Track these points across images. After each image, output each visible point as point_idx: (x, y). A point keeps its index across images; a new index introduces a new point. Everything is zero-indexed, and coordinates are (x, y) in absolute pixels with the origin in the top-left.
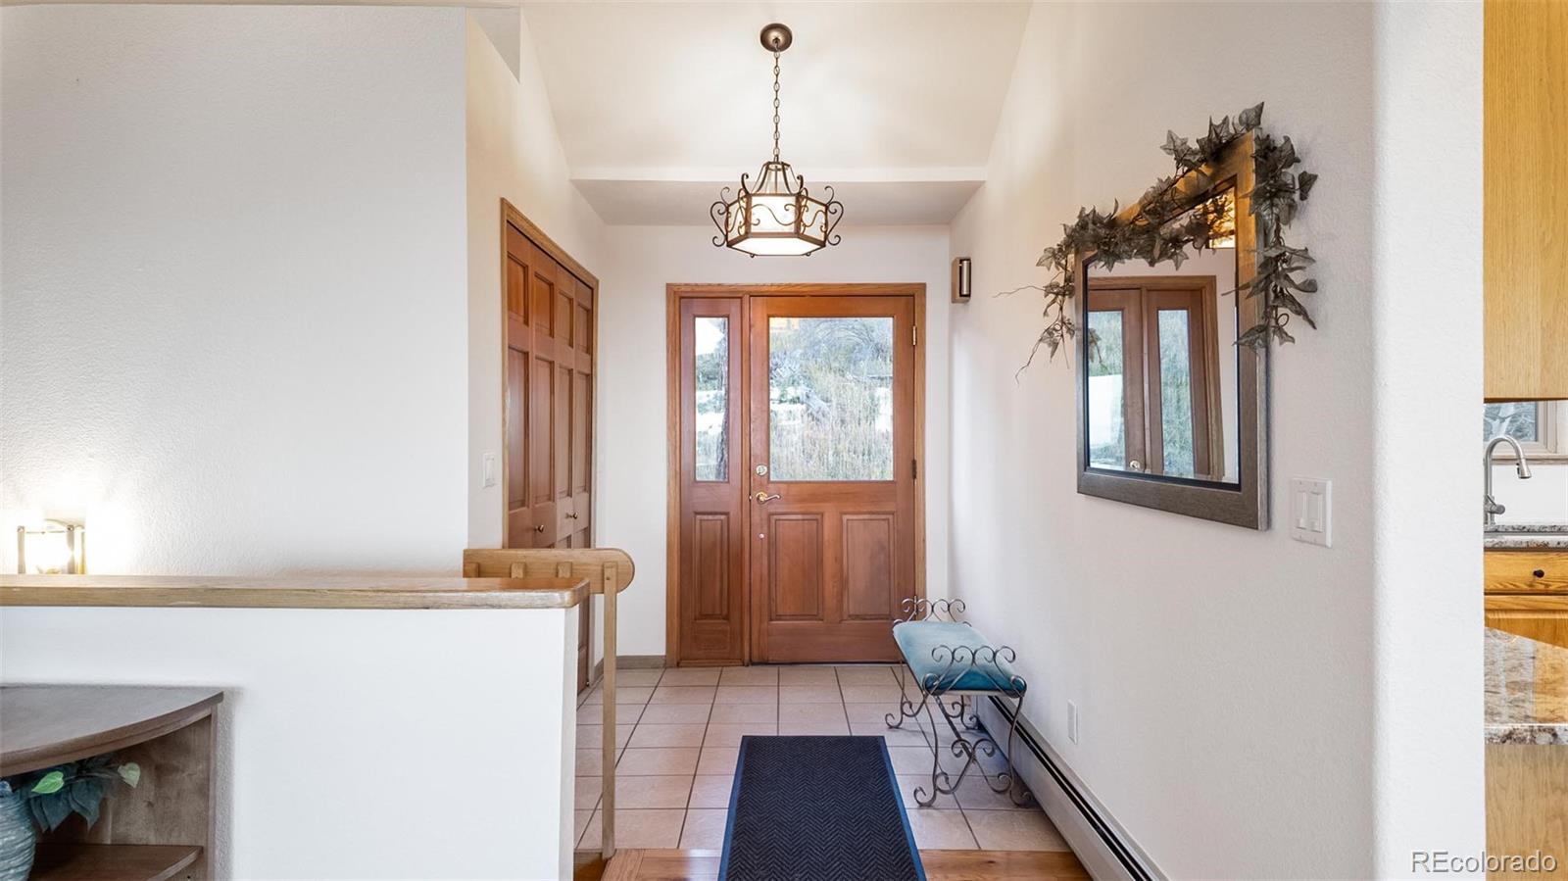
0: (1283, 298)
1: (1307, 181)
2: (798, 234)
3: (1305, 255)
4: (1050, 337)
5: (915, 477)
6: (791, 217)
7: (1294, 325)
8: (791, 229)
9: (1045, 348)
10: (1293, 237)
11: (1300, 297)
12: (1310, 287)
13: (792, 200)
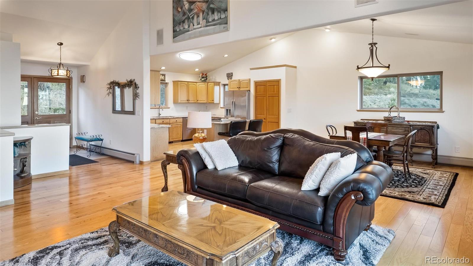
0: (137, 96)
1: (139, 87)
2: (67, 76)
3: (138, 93)
4: (108, 94)
5: (70, 113)
6: (66, 73)
7: (138, 98)
8: (66, 75)
9: (108, 95)
10: (138, 91)
11: (138, 97)
12: (139, 96)
13: (66, 71)
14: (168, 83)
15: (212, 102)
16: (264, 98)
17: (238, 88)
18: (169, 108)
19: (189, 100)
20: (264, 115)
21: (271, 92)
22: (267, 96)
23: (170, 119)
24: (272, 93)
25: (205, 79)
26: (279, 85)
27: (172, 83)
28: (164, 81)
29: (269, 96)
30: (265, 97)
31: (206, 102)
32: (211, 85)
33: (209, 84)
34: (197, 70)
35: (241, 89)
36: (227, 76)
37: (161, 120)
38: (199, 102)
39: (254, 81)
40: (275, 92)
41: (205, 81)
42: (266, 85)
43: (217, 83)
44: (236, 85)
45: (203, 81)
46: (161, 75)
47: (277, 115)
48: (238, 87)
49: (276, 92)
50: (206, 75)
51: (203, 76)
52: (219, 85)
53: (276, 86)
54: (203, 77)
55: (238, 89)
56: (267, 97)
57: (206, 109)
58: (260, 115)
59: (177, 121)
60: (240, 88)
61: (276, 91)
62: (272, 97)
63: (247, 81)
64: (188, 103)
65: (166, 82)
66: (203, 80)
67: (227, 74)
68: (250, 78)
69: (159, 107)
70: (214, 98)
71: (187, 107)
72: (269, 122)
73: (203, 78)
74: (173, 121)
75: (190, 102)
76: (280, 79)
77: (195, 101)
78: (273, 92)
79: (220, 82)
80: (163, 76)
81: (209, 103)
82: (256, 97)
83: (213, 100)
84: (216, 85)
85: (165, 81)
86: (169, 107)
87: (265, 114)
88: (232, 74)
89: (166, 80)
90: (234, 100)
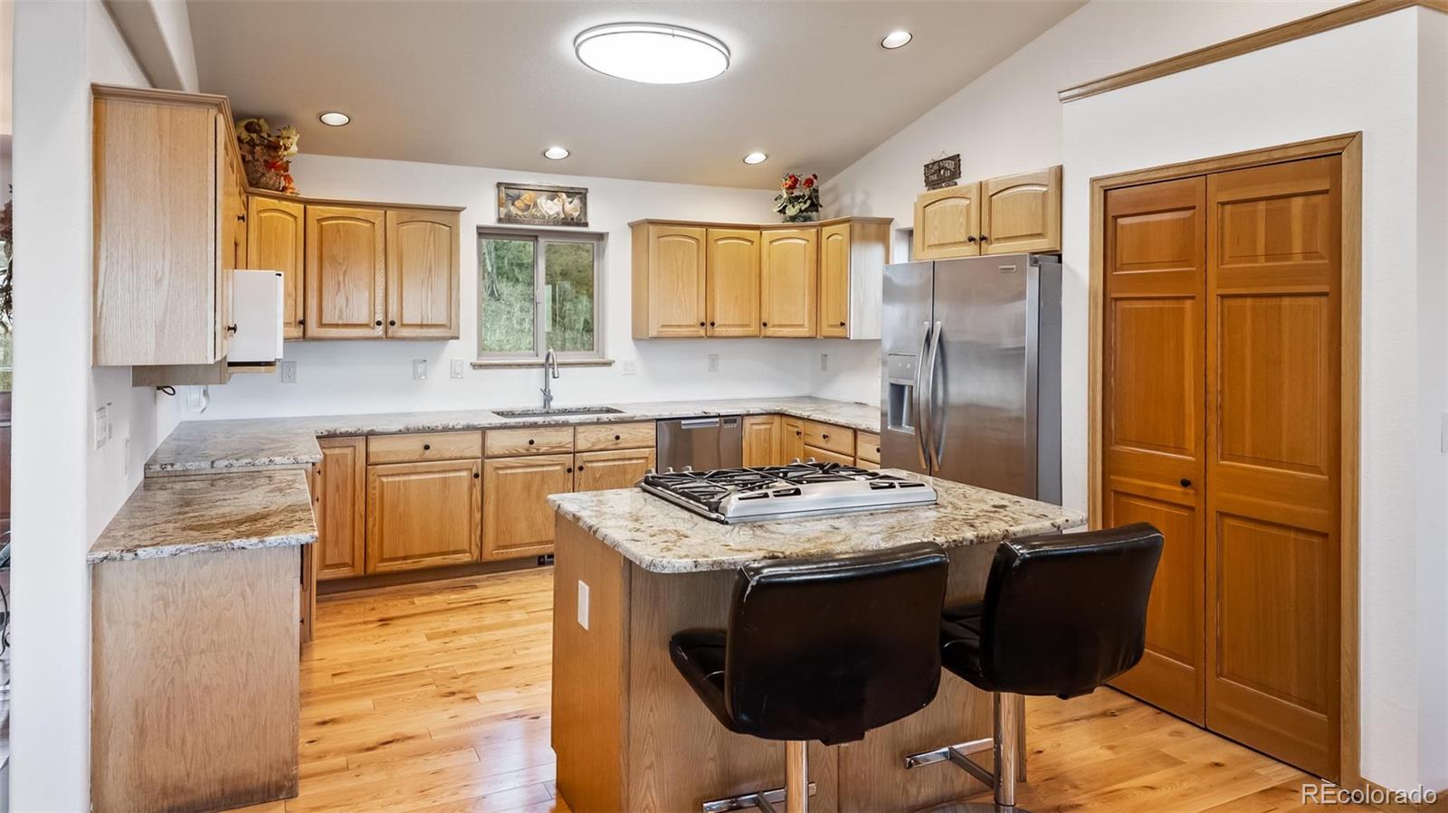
14: (608, 233)
15: (838, 332)
16: (1181, 311)
17: (971, 239)
18: (609, 364)
19: (713, 324)
20: (1180, 449)
21: (1254, 258)
22: (1214, 291)
23: (575, 425)
24: (1262, 263)
25: (804, 207)
26: (1333, 193)
27: (629, 231)
28: (578, 224)
29: (1223, 297)
30: (1188, 304)
31: (808, 335)
32: (836, 237)
33: (826, 231)
34: (756, 157)
35: (995, 249)
36: (927, 177)
37: (521, 432)
38: (770, 331)
39: (1093, 181)
40: (1288, 255)
41: (806, 219)
42: (1199, 203)
43: (872, 229)
44: (963, 220)
45: (793, 219)
46: (564, 195)
47: (1315, 469)
48: (976, 235)
49: (1307, 254)
50: (809, 182)
51: (796, 193)
52: (883, 238)
53: (1298, 202)
54: (797, 198)
55: (970, 251)
56: (1213, 301)
57: (824, 368)
58: (1140, 445)
59: (617, 438)
60: (983, 238)
61: (1297, 248)
62: (1264, 302)
63: (1045, 189)
64: (712, 337)
65: (592, 228)
66: (791, 211)
67: (927, 166)
68: (1060, 164)
69: (544, 361)
70: (847, 313)
71: (714, 359)
72: (1222, 514)
73: (793, 200)
74: (599, 441)
75: (718, 331)
76: (1355, 137)
77: (748, 326)
78: (1268, 257)
79: (889, 221)
80: (576, 201)
81: (826, 337)
82: (1109, 304)
83: (842, 324)
84: (866, 239)
85: (586, 225)
86: (609, 358)
87: (1190, 443)
88: (958, 166)
89: (590, 221)
90: (938, 324)
